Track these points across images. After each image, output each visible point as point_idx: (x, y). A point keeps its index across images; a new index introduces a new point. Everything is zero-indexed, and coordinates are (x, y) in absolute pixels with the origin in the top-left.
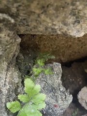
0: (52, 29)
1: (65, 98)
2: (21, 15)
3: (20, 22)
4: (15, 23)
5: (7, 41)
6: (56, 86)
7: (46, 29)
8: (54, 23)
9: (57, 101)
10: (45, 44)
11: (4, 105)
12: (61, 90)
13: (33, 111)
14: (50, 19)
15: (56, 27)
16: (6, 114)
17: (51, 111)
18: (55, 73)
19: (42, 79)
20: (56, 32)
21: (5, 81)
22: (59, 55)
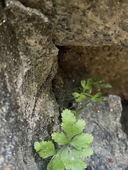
0: (104, 35)
1: (126, 149)
2: (60, 12)
3: (58, 24)
4: (50, 24)
5: (38, 51)
6: (111, 130)
7: (96, 34)
8: (107, 25)
9: (113, 153)
10: (98, 69)
11: (30, 144)
12: (120, 136)
13: (73, 159)
14: (101, 18)
15: (110, 33)
16: (33, 159)
17: (103, 167)
18: (111, 110)
19: (91, 119)
20: (110, 41)
21: (34, 110)
22: (120, 89)
